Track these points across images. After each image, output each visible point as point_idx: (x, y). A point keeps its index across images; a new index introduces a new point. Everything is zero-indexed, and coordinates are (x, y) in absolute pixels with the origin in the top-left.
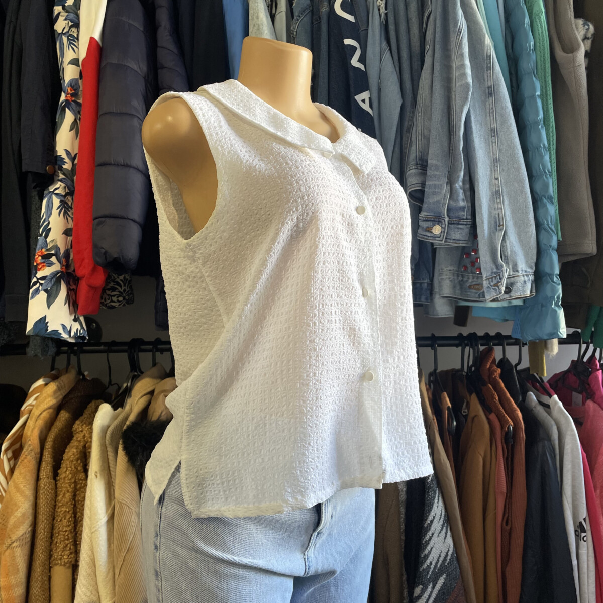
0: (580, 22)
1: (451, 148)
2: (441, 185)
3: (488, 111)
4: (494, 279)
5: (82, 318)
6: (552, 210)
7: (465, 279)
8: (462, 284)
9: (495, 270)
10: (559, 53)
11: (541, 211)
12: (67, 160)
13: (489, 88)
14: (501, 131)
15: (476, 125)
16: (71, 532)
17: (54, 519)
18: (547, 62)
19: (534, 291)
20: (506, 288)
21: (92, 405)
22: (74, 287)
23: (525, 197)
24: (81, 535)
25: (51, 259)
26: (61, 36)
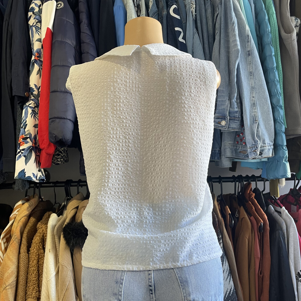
0: (293, 18)
1: (230, 82)
2: (225, 100)
3: (248, 63)
4: (253, 148)
5: (42, 170)
6: (282, 112)
7: (238, 148)
8: (236, 150)
9: (254, 143)
10: (283, 33)
11: (276, 114)
12: (35, 89)
13: (249, 51)
14: (255, 73)
15: (242, 70)
16: (36, 281)
17: (27, 274)
18: (277, 38)
19: (274, 154)
20: (260, 152)
21: (47, 214)
22: (39, 154)
23: (268, 106)
24: (42, 282)
25: (27, 140)
26: (32, 27)
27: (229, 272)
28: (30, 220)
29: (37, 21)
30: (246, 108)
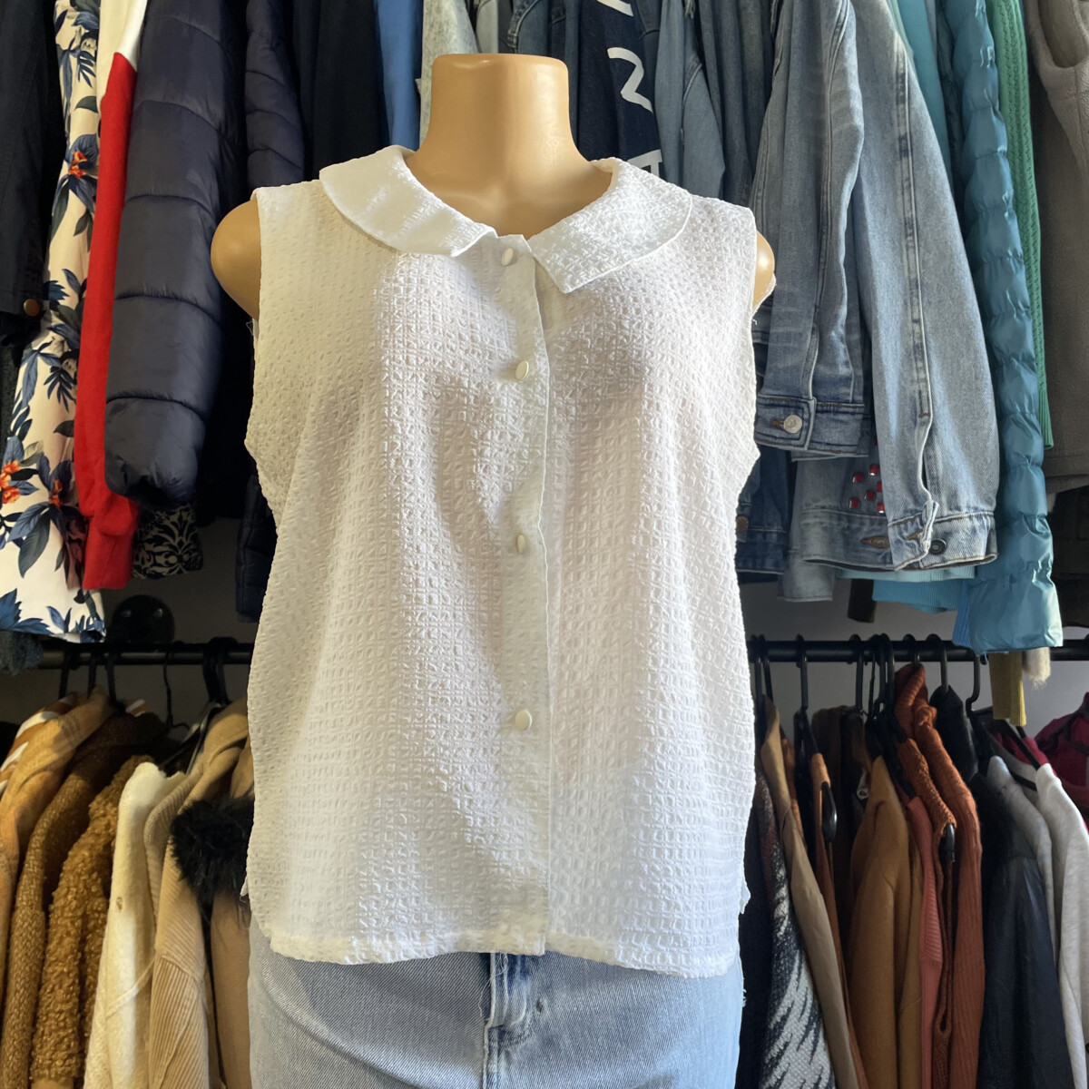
1: (822, 260)
2: (801, 334)
3: (899, 184)
4: (909, 523)
5: (96, 597)
6: (1033, 383)
7: (855, 526)
8: (847, 536)
9: (911, 506)
10: (1047, 66)
11: (1009, 387)
12: (67, 289)
13: (901, 139)
14: (925, 224)
15: (874, 214)
16: (72, 1014)
17: (39, 987)
18: (1022, 87)
19: (994, 549)
20: (934, 542)
22: (80, 535)
23: (976, 358)
24: (91, 1019)
25: (29, 481)
26: (68, 57)
27: (811, 1014)
28: (65, 785)
29: (84, 31)
30: (885, 363)
